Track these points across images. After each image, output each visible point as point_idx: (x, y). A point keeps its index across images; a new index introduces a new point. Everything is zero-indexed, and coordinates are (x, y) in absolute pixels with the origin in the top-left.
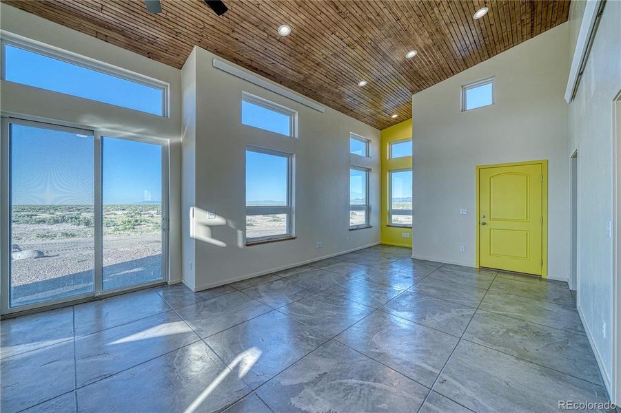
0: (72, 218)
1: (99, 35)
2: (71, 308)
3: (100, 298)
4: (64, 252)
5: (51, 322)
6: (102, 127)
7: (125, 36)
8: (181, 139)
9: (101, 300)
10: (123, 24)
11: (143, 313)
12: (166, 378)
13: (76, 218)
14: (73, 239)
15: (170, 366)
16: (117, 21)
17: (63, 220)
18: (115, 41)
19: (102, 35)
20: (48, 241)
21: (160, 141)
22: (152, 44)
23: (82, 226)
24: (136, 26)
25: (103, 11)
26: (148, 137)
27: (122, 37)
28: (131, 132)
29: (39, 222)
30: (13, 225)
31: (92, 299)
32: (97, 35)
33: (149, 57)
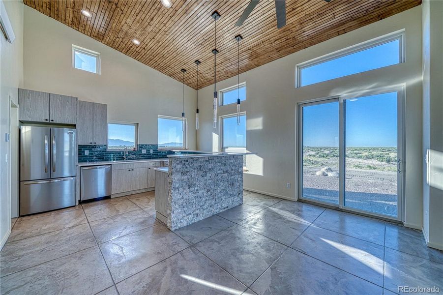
0: (378, 156)
1: (340, 33)
2: (325, 209)
3: (341, 210)
4: (363, 178)
5: (311, 211)
6: (343, 94)
7: (355, 19)
8: (422, 78)
9: (342, 212)
10: (350, 13)
11: (359, 234)
12: (325, 283)
13: (381, 157)
14: (373, 171)
15: (336, 280)
16: (346, 15)
17: (372, 157)
18: (351, 29)
19: (341, 31)
20: (358, 169)
21: (397, 87)
22: (379, 7)
23: (384, 163)
24: (359, 6)
25: (336, 17)
26: (383, 88)
27: (354, 21)
28: (366, 89)
29: (359, 157)
30: (346, 158)
31: (337, 209)
32: (339, 34)
33: (381, 19)
